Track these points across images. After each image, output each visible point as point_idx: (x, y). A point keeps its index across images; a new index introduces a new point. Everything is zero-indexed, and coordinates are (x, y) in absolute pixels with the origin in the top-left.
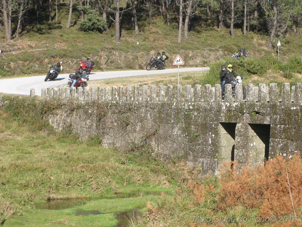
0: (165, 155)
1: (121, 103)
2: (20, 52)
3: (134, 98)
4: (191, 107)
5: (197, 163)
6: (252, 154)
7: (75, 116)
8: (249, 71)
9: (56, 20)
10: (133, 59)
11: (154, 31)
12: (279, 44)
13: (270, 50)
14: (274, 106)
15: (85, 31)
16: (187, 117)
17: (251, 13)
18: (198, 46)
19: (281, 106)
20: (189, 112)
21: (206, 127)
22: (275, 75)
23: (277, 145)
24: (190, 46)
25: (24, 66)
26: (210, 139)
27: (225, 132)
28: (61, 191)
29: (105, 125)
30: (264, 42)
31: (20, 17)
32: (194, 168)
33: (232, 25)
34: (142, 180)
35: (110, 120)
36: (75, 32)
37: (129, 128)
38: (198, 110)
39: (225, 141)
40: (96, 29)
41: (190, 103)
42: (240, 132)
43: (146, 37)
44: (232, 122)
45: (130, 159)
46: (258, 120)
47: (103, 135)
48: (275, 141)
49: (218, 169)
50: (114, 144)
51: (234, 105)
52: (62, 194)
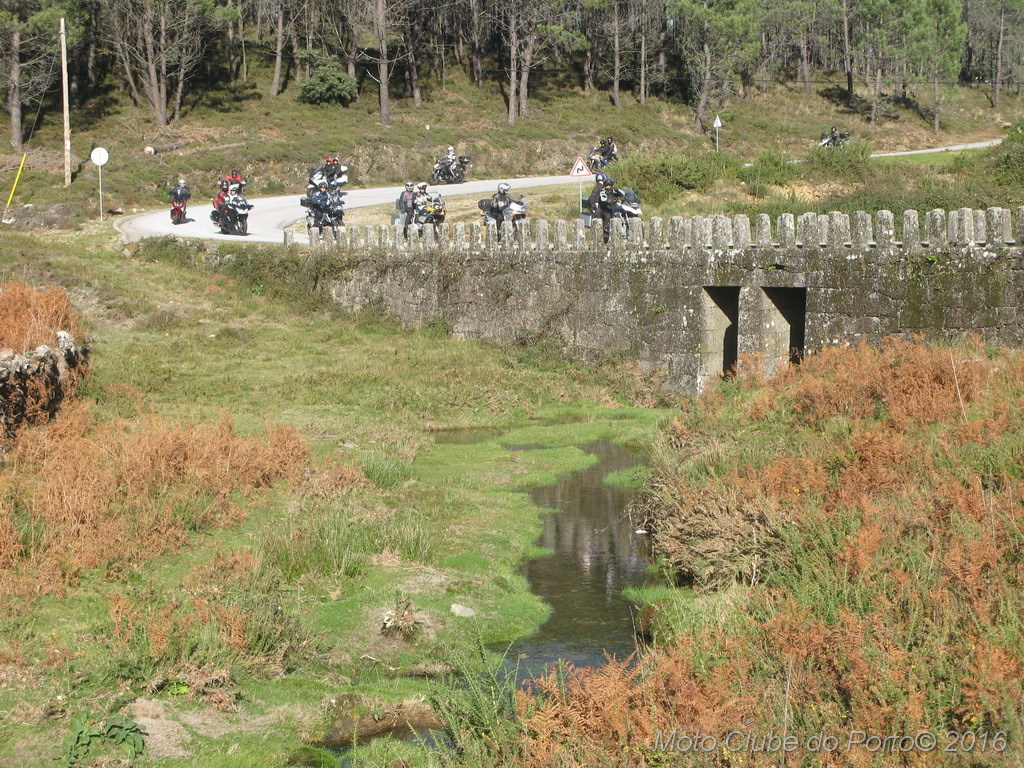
0: (592, 351)
1: (491, 254)
2: (194, 150)
3: (520, 244)
4: (644, 260)
5: (659, 362)
6: (769, 342)
7: (389, 280)
8: (679, 183)
9: (242, 79)
10: (422, 160)
11: (453, 99)
12: (718, 123)
13: (698, 135)
14: (812, 255)
15: (311, 103)
16: (637, 278)
17: (652, 58)
18: (552, 130)
19: (826, 253)
20: (639, 268)
21: (676, 296)
22: (732, 190)
23: (821, 324)
24: (535, 131)
25: (205, 180)
26: (684, 318)
27: (713, 304)
28: (442, 417)
29: (458, 297)
30: (683, 119)
31: (181, 77)
32: (655, 372)
33: (616, 84)
34: (567, 395)
35: (469, 288)
36: (292, 105)
37: (511, 301)
38: (658, 264)
39: (712, 321)
40: (335, 98)
41: (640, 252)
42: (746, 302)
43: (440, 112)
44: (730, 284)
45: (520, 361)
46: (782, 280)
47: (454, 316)
48: (817, 318)
49: (703, 372)
50: (478, 333)
51: (733, 253)
52: (447, 421)
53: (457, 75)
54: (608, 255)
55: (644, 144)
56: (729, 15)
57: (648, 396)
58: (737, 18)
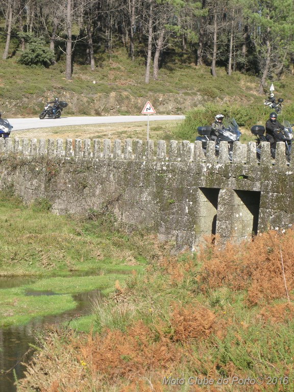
0: (131, 226)
1: (77, 159)
3: (94, 154)
4: (165, 168)
5: (170, 236)
6: (237, 226)
7: (18, 173)
10: (88, 102)
11: (115, 67)
12: (272, 88)
13: (261, 95)
14: (265, 170)
15: (26, 64)
16: (160, 180)
17: (238, 47)
18: (171, 87)
19: (274, 169)
20: (162, 173)
21: (183, 193)
23: (268, 217)
24: (160, 87)
26: (187, 208)
27: (206, 199)
28: (4, 267)
29: (56, 186)
30: (253, 85)
32: (167, 242)
33: (214, 62)
34: (102, 255)
35: (62, 181)
36: (14, 65)
37: (86, 191)
38: (173, 171)
39: (205, 211)
40: (41, 62)
41: (163, 163)
42: (223, 200)
43: (105, 74)
44: (215, 187)
45: (87, 230)
46: (246, 185)
47: (53, 198)
48: (266, 212)
49: (196, 244)
50: (67, 210)
51: (217, 167)
52: (6, 270)
53: (121, 53)
54: (144, 164)
55: (227, 98)
56: (282, 24)
57: (161, 258)
58: (287, 26)
